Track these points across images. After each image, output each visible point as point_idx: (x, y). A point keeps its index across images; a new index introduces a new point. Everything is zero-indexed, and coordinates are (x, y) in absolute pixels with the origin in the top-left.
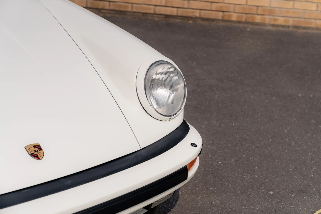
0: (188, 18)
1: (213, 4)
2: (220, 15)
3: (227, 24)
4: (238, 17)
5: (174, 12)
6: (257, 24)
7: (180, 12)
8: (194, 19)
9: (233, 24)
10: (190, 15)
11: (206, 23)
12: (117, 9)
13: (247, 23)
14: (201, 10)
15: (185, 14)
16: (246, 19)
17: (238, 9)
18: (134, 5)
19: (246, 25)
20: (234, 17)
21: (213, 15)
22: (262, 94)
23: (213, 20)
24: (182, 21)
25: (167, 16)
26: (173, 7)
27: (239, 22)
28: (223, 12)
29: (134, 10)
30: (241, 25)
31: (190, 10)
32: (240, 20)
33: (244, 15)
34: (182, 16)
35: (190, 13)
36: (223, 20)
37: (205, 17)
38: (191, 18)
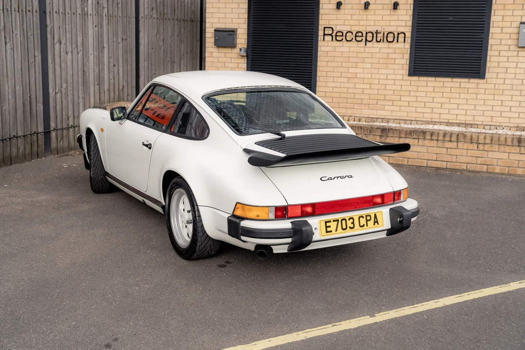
0: (456, 170)
1: (478, 158)
2: (484, 168)
3: (491, 175)
4: (501, 169)
5: (444, 165)
6: (519, 176)
7: (449, 166)
8: (462, 171)
9: (496, 176)
10: (458, 167)
11: (472, 174)
12: (395, 163)
13: (509, 175)
14: (467, 163)
15: (453, 167)
16: (508, 172)
17: (500, 163)
18: (409, 159)
19: (508, 177)
20: (498, 170)
21: (478, 168)
22: (504, 219)
23: (479, 172)
24: (450, 172)
25: (437, 169)
26: (443, 161)
27: (502, 174)
28: (487, 165)
29: (410, 164)
30: (504, 176)
31: (458, 164)
32: (503, 172)
33: (507, 168)
34: (450, 169)
35: (458, 166)
36: (487, 172)
37: (471, 169)
38: (459, 170)
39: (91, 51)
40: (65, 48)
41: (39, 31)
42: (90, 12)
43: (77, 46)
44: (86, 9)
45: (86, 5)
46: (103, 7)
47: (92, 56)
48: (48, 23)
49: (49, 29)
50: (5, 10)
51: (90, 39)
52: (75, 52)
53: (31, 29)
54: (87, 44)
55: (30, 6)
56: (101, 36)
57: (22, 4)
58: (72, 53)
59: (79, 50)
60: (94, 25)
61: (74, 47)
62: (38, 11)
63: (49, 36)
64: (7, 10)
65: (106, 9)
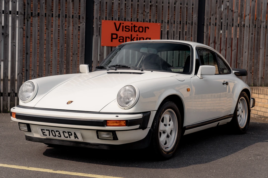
39: (245, 50)
40: (219, 47)
41: (196, 36)
42: (247, 24)
43: (231, 47)
44: (243, 23)
45: (243, 20)
46: (261, 22)
47: (247, 53)
48: (205, 31)
49: (205, 34)
50: (169, 23)
51: (245, 42)
52: (229, 50)
53: (189, 34)
54: (242, 45)
55: (190, 20)
56: (257, 41)
57: (183, 20)
58: (226, 50)
59: (233, 49)
60: (251, 33)
61: (228, 46)
62: (197, 23)
63: (205, 39)
64: (171, 23)
65: (265, 23)
